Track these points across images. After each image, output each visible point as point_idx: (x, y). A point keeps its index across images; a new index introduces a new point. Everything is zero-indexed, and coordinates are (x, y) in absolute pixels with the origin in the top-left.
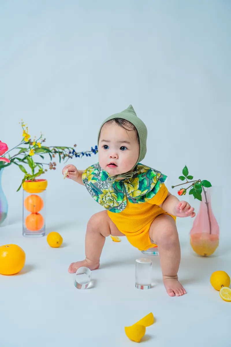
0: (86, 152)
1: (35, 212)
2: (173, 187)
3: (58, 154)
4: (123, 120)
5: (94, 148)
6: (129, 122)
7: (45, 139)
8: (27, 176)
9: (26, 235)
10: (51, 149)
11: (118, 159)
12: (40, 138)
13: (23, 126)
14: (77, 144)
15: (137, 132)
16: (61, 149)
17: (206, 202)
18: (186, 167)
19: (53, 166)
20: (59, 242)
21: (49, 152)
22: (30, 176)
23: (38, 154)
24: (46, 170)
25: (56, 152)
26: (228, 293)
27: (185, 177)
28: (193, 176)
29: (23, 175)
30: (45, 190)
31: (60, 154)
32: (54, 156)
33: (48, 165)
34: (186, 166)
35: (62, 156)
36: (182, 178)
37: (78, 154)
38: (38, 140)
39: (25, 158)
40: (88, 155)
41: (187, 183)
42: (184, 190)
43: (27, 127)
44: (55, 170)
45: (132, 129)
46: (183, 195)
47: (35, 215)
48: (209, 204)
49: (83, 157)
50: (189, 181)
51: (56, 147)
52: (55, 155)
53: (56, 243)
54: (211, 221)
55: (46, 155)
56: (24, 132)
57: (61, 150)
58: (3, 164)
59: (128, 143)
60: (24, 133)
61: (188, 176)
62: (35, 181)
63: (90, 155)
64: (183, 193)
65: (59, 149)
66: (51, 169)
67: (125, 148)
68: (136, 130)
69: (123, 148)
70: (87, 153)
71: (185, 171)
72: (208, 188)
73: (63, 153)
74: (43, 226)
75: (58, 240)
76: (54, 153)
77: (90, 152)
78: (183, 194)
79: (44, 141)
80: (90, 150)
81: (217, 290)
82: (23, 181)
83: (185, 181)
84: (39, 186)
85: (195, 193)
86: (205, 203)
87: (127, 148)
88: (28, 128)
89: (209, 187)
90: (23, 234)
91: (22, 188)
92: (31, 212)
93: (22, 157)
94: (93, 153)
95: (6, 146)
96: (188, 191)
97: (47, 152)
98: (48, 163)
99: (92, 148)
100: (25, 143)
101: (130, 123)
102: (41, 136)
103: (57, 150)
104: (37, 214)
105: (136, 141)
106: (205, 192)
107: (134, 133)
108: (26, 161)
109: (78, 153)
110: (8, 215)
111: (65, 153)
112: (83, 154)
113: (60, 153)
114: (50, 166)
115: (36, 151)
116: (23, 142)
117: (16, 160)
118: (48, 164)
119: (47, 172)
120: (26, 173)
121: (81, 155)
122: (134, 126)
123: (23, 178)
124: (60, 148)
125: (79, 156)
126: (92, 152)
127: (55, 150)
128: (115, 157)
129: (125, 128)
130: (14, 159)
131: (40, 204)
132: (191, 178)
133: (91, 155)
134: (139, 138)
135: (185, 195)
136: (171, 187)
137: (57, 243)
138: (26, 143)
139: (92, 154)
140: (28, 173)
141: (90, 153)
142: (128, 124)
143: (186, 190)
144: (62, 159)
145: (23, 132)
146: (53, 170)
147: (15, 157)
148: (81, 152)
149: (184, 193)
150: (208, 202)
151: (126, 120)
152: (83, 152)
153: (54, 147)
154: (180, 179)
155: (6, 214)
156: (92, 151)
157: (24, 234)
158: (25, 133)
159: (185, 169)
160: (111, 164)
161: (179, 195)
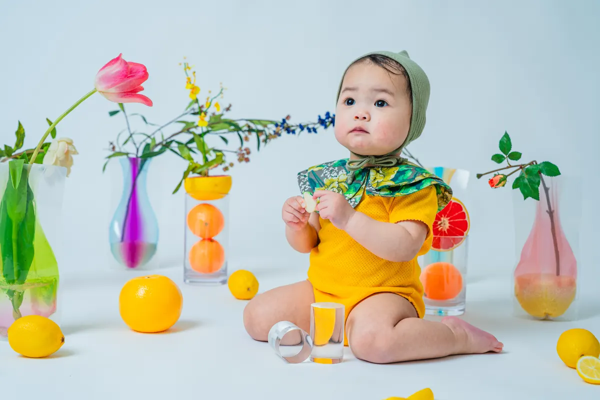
0: (308, 125)
1: (207, 236)
2: (479, 176)
3: (254, 134)
4: (385, 57)
5: (323, 117)
6: (395, 61)
7: (230, 106)
8: (194, 166)
9: (191, 282)
10: (241, 124)
11: (369, 120)
12: (219, 95)
13: (187, 67)
14: (291, 115)
15: (410, 80)
16: (261, 124)
17: (547, 208)
18: (506, 135)
19: (244, 157)
20: (251, 289)
21: (238, 131)
22: (198, 166)
23: (217, 134)
24: (232, 165)
25: (250, 130)
26: (596, 368)
27: (505, 156)
28: (520, 152)
29: (185, 165)
30: (227, 194)
31: (259, 134)
32: (247, 139)
33: (235, 154)
34: (506, 133)
35: (262, 137)
36: (498, 159)
37: (292, 128)
38: (215, 98)
39: (192, 141)
40: (312, 130)
41: (508, 168)
42: (502, 176)
43: (194, 72)
44: (249, 163)
45: (400, 73)
46: (500, 188)
47: (207, 242)
48: (554, 214)
49: (302, 133)
50: (512, 165)
51: (251, 121)
52: (249, 137)
53: (246, 290)
54: (559, 249)
55: (233, 137)
56: (189, 81)
57: (260, 127)
58: (151, 151)
59: (391, 94)
60: (187, 82)
61: (510, 152)
62: (206, 175)
63: (315, 130)
64: (500, 182)
65: (257, 124)
66: (240, 160)
67: (385, 104)
68: (407, 77)
69: (381, 103)
70: (310, 126)
71: (505, 143)
72: (554, 177)
73: (264, 133)
74: (223, 267)
75: (249, 284)
76: (247, 133)
77: (315, 124)
78: (500, 184)
79: (228, 109)
80: (316, 120)
81: (570, 367)
82: (186, 175)
83: (504, 164)
84: (216, 185)
85: (525, 185)
86: (547, 211)
87: (388, 105)
88: (196, 74)
89: (555, 175)
90: (185, 281)
91: (182, 188)
92: (201, 236)
93: (185, 138)
94: (322, 127)
95: (144, 70)
96: (511, 180)
97: (234, 131)
98: (235, 150)
99: (319, 116)
100: (192, 112)
101: (397, 63)
102: (222, 90)
103: (253, 126)
104: (211, 240)
105: (406, 95)
106: (546, 190)
107: (403, 80)
108: (193, 145)
109: (292, 126)
110: (159, 247)
111: (268, 133)
112: (302, 127)
113: (259, 132)
114: (238, 155)
115: (212, 127)
116: (189, 110)
117: (174, 145)
118: (236, 152)
119: (234, 167)
120: (192, 161)
121: (298, 130)
122: (404, 68)
123: (185, 169)
124: (259, 121)
125: (293, 132)
126: (318, 125)
127: (249, 127)
128: (365, 118)
129: (386, 69)
130: (171, 142)
131: (216, 222)
132: (516, 156)
133: (317, 130)
134: (411, 91)
135: (503, 186)
136: (476, 175)
137: (248, 289)
138: (195, 114)
139: (320, 128)
140: (195, 161)
141: (316, 126)
142: (393, 64)
143: (507, 176)
144: (262, 144)
145: (186, 80)
146: (244, 163)
147: (172, 139)
148: (298, 124)
149: (503, 183)
150: (552, 209)
151: (391, 59)
152: (303, 124)
153: (247, 120)
154: (493, 162)
155: (154, 247)
156: (319, 123)
157: (188, 281)
158: (190, 83)
159: (505, 139)
160: (354, 130)
161: (492, 186)
